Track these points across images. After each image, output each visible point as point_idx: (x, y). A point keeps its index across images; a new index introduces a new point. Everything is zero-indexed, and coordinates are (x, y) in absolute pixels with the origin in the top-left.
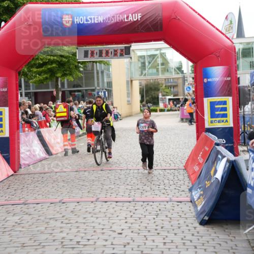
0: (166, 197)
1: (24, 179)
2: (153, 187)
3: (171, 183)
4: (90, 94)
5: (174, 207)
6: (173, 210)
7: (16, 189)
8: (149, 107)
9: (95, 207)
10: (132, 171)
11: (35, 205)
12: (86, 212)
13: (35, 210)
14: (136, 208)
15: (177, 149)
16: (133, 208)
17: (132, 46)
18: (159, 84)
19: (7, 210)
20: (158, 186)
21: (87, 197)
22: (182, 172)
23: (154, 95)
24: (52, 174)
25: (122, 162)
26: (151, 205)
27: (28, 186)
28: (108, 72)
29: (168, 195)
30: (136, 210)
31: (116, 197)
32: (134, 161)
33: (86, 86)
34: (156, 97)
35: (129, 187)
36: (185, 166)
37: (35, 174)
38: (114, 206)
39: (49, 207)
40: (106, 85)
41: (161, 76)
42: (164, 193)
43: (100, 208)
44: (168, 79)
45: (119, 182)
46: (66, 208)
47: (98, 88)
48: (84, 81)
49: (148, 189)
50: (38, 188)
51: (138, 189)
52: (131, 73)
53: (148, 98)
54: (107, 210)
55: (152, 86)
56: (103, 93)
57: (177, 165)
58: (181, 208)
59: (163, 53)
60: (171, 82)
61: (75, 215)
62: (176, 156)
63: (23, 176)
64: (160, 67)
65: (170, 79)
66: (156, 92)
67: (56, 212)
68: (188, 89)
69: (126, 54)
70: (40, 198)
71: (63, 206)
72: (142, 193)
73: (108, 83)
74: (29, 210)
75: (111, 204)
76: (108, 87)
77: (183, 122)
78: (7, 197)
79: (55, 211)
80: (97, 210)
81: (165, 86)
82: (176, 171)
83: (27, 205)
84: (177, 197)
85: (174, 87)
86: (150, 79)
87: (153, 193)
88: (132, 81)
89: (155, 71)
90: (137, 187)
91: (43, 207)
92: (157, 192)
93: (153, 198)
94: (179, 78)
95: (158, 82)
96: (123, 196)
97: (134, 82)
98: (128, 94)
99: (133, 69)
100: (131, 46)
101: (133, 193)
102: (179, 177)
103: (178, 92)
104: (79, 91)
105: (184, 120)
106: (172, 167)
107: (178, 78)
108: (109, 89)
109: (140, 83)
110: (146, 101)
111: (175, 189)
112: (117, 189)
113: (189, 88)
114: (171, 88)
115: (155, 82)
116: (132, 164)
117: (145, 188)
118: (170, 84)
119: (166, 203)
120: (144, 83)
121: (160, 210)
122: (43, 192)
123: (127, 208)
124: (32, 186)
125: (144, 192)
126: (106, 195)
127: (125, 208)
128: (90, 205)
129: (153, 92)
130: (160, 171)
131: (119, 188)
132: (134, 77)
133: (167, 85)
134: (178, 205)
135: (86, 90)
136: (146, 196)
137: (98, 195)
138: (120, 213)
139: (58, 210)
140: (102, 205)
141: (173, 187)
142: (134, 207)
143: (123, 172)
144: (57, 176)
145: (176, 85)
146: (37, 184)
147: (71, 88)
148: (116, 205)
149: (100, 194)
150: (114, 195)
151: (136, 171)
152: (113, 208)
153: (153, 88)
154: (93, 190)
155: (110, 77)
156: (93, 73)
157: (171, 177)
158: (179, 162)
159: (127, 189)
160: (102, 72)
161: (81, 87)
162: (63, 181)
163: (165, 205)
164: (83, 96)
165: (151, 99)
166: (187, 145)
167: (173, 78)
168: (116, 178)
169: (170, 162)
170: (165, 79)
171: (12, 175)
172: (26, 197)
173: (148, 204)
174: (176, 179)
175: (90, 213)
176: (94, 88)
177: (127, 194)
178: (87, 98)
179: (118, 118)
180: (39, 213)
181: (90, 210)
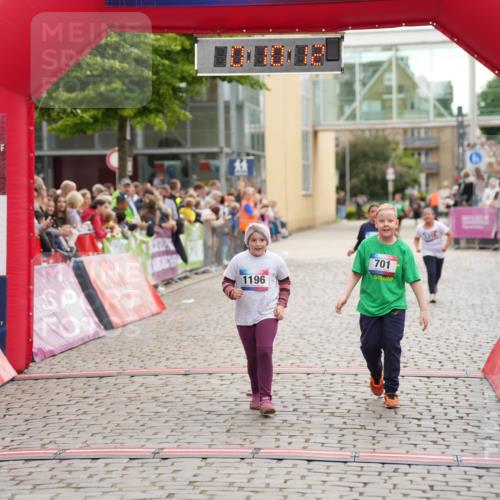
0: (443, 453)
1: (47, 390)
2: (403, 423)
3: (452, 414)
4: (206, 167)
5: (470, 480)
6: (469, 488)
7: (28, 417)
8: (359, 206)
9: (252, 472)
10: (337, 379)
11: (88, 463)
12: (231, 484)
13: (91, 476)
14: (364, 479)
15: (455, 323)
16: (355, 478)
17: (346, 37)
18: (386, 143)
19: (13, 473)
20: (417, 422)
21: (227, 443)
22: (476, 385)
23: (372, 173)
24: (121, 380)
25: (306, 352)
26: (406, 474)
27: (62, 409)
28: (253, 107)
29: (448, 446)
30: (365, 484)
31: (305, 448)
32: (341, 352)
33: (194, 145)
34: (379, 177)
35: (338, 421)
36: (483, 371)
37: (75, 377)
38: (305, 473)
39: (125, 468)
40: (247, 142)
41: (397, 121)
42: (435, 442)
43: (267, 476)
44: (413, 129)
45: (306, 408)
46: (174, 472)
47: (226, 150)
48: (189, 131)
49: (391, 427)
50: (89, 417)
51: (363, 427)
52: (316, 110)
53: (355, 181)
54: (285, 482)
55: (367, 148)
56: (245, 164)
57: (460, 367)
58: (492, 486)
59: (402, 59)
60: (419, 139)
61: (201, 493)
62: (456, 342)
63: (41, 383)
64: (395, 96)
65: (419, 129)
66: (379, 165)
67: (147, 483)
68: (475, 158)
69: (328, 60)
70: (98, 445)
71: (166, 468)
72: (374, 438)
73: (253, 136)
74: (74, 475)
75: (294, 466)
76: (253, 148)
77: (458, 248)
78: (8, 439)
79: (144, 479)
80: (259, 482)
81: (405, 150)
82: (459, 382)
83: (65, 463)
84: (475, 454)
85: (429, 151)
86: (363, 131)
87: (405, 441)
88: (315, 133)
89: (377, 106)
90: (358, 421)
91: (109, 468)
92: (416, 438)
93: (407, 452)
94: (444, 128)
95: (385, 138)
96: (323, 444)
97: (321, 136)
98: (305, 168)
99: (320, 101)
100: (343, 37)
101: (349, 438)
102: (471, 399)
103: (438, 166)
104: (174, 157)
105: (463, 243)
106: (448, 370)
107: (440, 129)
108: (256, 152)
109: (337, 139)
110: (352, 189)
111: (465, 430)
112: (305, 425)
113: (478, 155)
114: (419, 154)
115: (376, 137)
116: (334, 358)
117: (381, 424)
118: (417, 144)
119: (445, 470)
120: (346, 139)
121: (432, 487)
122: (106, 428)
123: (341, 479)
124: (72, 410)
125: (379, 436)
126: (277, 440)
127: (333, 478)
128: (237, 468)
129: (370, 165)
130: (416, 382)
131: (310, 422)
132: (322, 122)
133: (410, 146)
134: (480, 477)
135: (194, 155)
136: (388, 448)
137: (254, 439)
138: (323, 491)
139: (153, 477)
140: (271, 468)
141: (457, 426)
142: (359, 476)
143: (314, 380)
144: (135, 386)
145: (435, 146)
146: (83, 406)
147: (152, 147)
148: (309, 470)
149: (260, 436)
150: (298, 442)
151: (349, 379)
152: (303, 477)
153: (372, 155)
154: (239, 427)
155: (259, 122)
156: (215, 109)
157: (449, 398)
158: (464, 359)
159: (331, 425)
160: (240, 107)
161: (179, 145)
162: (155, 398)
163: (444, 475)
164: (185, 172)
165: (365, 183)
166: (478, 311)
167: (427, 129)
168: (297, 396)
169: (440, 357)
170: (405, 131)
171: (12, 380)
172: (59, 440)
173: (396, 471)
174: (463, 403)
175: (241, 488)
176: (215, 150)
177: (333, 440)
178: (195, 177)
179: (277, 232)
180: (103, 484)
181: (240, 480)
